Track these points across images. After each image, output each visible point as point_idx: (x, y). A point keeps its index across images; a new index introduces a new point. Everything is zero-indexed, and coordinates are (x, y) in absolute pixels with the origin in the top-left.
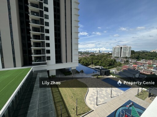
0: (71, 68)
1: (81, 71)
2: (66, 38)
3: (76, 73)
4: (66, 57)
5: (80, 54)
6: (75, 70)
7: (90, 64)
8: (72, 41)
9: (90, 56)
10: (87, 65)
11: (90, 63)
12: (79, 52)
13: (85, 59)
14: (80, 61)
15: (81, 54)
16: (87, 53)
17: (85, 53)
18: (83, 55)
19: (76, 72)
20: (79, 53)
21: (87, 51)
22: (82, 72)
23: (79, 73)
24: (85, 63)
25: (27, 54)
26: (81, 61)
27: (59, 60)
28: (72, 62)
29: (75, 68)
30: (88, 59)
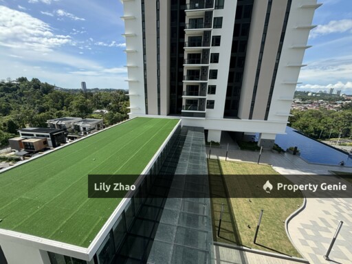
0: (260, 134)
1: (290, 149)
2: (262, 52)
3: (271, 151)
4: (253, 105)
5: (298, 101)
6: (272, 141)
7: (336, 136)
8: (278, 59)
9: (343, 108)
10: (318, 135)
11: (332, 131)
12: (296, 93)
13: (317, 115)
14: (292, 121)
15: (303, 100)
16: (331, 98)
17: (318, 98)
18: (311, 103)
19: (274, 149)
20: (295, 97)
21: (332, 90)
22: (294, 152)
23: (284, 152)
24: (312, 128)
25: (176, 94)
26: (299, 122)
27: (232, 110)
28: (266, 119)
29: (273, 138)
30: (330, 119)
